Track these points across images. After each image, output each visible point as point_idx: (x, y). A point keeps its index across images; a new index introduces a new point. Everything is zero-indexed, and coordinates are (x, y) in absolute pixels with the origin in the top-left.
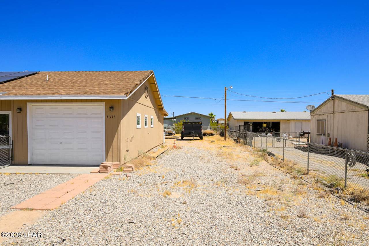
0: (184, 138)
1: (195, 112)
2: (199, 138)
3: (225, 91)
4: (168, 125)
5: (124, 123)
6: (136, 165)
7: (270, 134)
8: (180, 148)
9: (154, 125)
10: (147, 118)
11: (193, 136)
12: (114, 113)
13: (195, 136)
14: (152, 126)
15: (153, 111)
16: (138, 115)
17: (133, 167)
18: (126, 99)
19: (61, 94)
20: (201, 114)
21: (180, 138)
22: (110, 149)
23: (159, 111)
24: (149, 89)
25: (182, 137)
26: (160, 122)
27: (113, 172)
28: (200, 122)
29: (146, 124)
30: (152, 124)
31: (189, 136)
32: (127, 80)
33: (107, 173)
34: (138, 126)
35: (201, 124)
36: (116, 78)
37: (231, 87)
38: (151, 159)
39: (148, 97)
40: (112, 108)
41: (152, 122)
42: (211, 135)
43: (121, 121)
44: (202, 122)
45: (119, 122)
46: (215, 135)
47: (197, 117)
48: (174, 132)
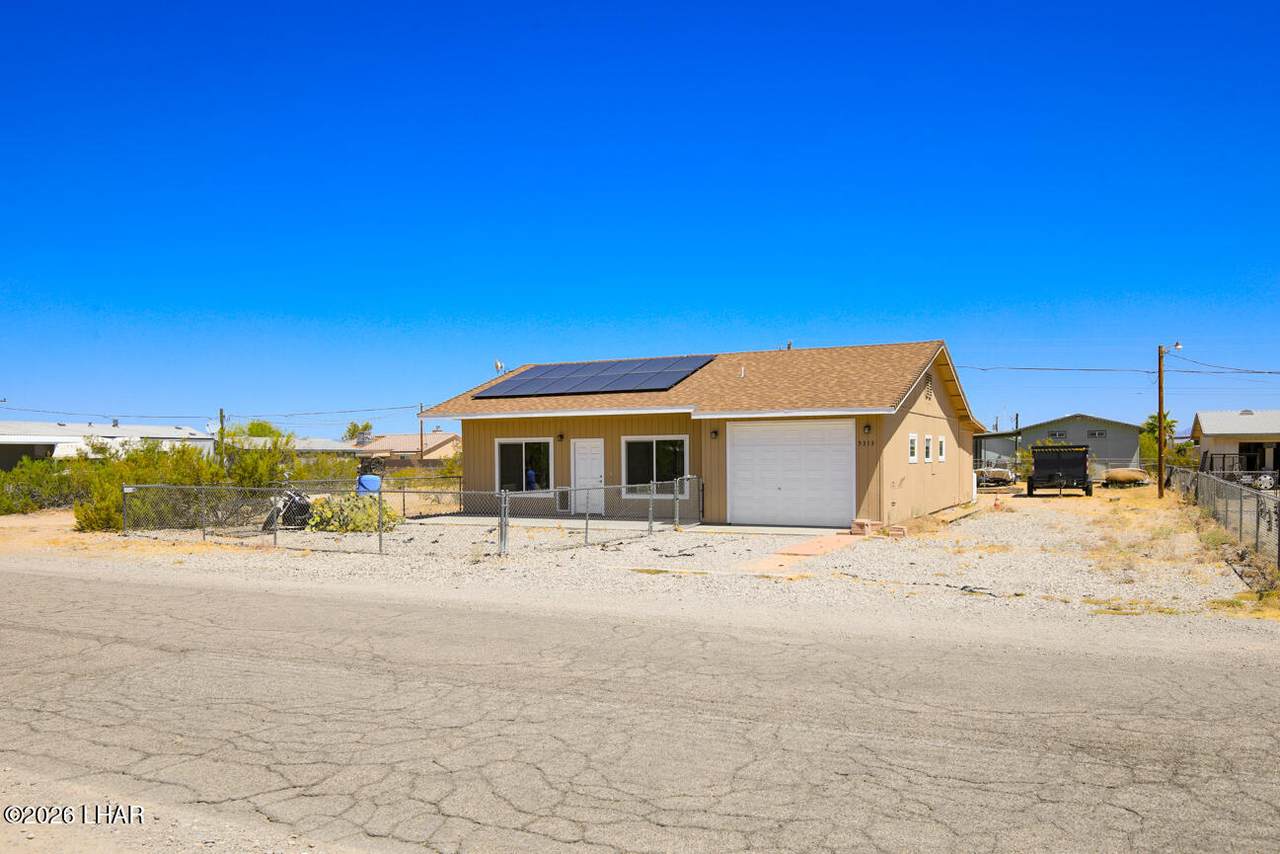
0: (1034, 493)
1: (1083, 414)
2: (1080, 492)
3: (1160, 358)
4: (997, 455)
5: (889, 451)
6: (910, 529)
7: (1268, 478)
8: (1011, 510)
9: (946, 457)
10: (931, 442)
11: (1059, 486)
12: (872, 437)
13: (1066, 487)
14: (942, 458)
15: (944, 424)
16: (913, 436)
17: (906, 530)
18: (894, 412)
19: (783, 407)
20: (1109, 419)
21: (1025, 492)
22: (863, 498)
23: (961, 423)
24: (934, 377)
25: (1031, 489)
26: (962, 450)
27: (872, 534)
28: (1082, 447)
29: (927, 456)
30: (941, 454)
31: (1050, 484)
32: (890, 370)
33: (864, 534)
34: (913, 459)
35: (1086, 452)
36: (868, 367)
37: (1177, 344)
38: (938, 524)
39: (933, 397)
40: (868, 427)
41: (941, 449)
42: (1136, 483)
43: (885, 450)
44: (1087, 447)
45: (881, 452)
46: (1147, 484)
47: (1094, 427)
48: (1012, 476)
